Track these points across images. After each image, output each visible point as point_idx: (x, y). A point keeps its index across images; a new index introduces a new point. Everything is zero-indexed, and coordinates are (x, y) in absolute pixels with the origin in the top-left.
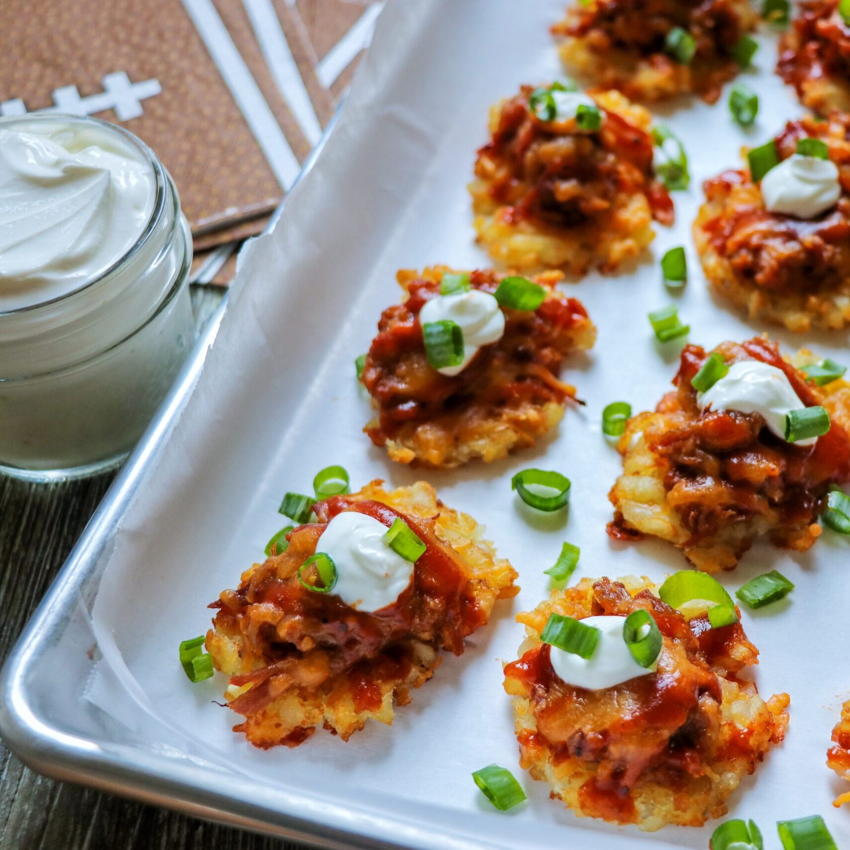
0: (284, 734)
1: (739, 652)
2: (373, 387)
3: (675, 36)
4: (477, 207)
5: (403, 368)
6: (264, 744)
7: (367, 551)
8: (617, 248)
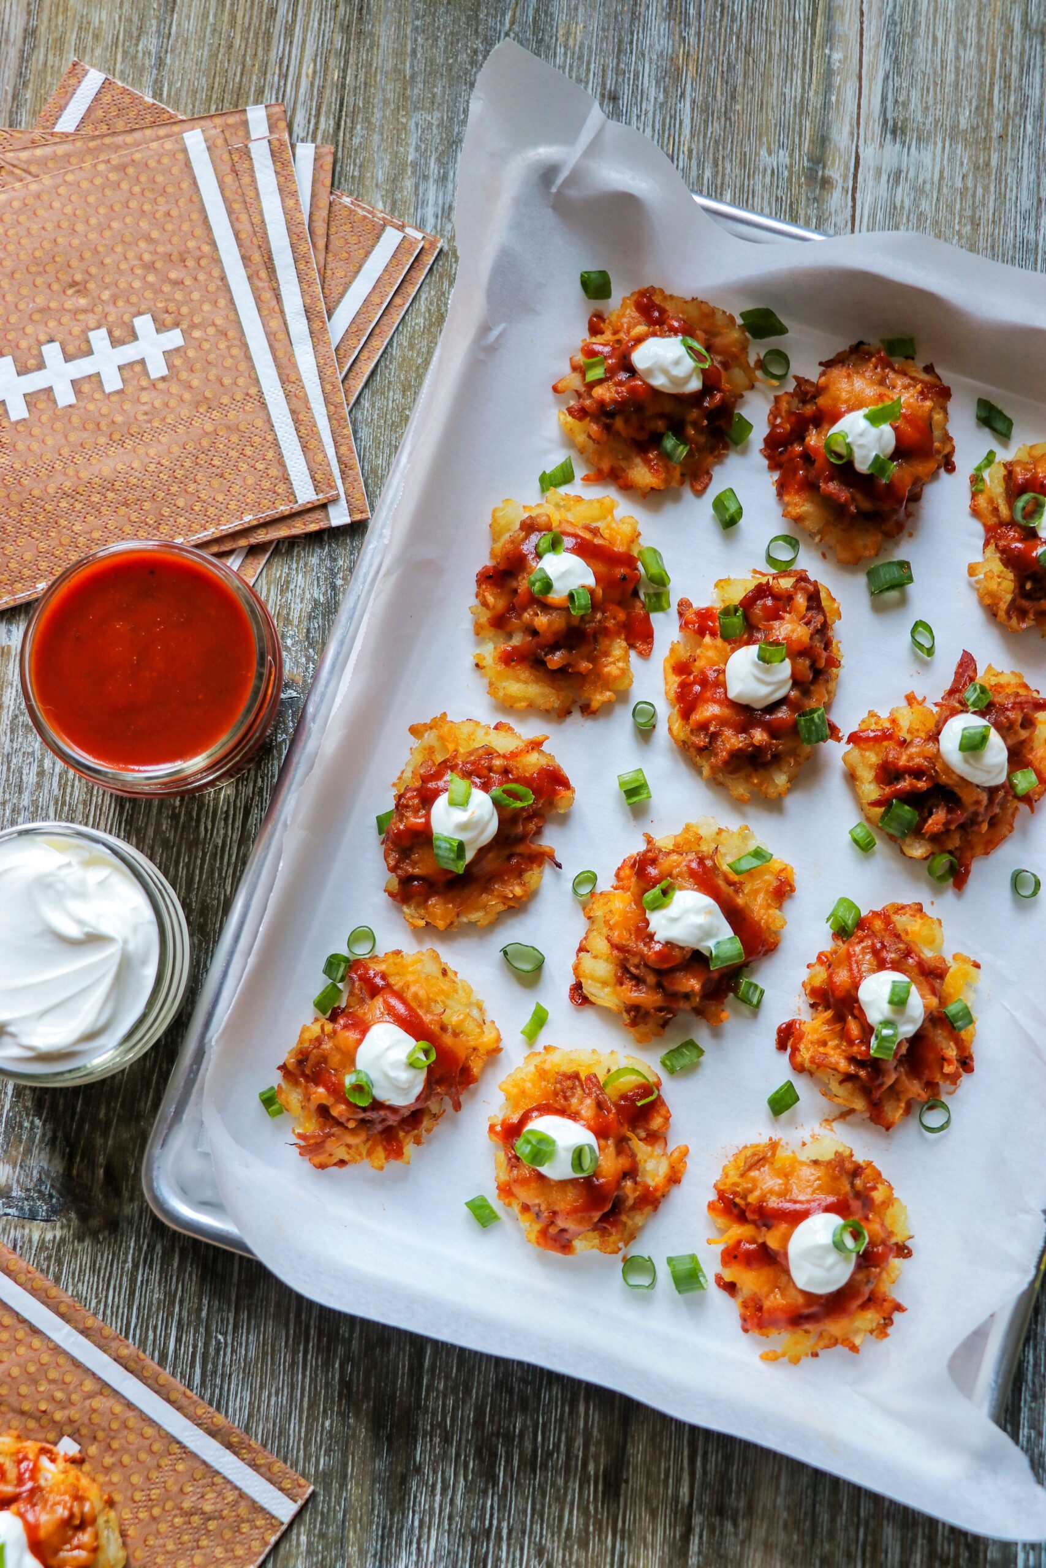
0: (335, 1160)
1: (656, 1123)
2: (393, 869)
3: (669, 443)
4: (478, 629)
5: (415, 856)
6: (322, 1166)
7: (393, 1074)
8: (599, 698)
